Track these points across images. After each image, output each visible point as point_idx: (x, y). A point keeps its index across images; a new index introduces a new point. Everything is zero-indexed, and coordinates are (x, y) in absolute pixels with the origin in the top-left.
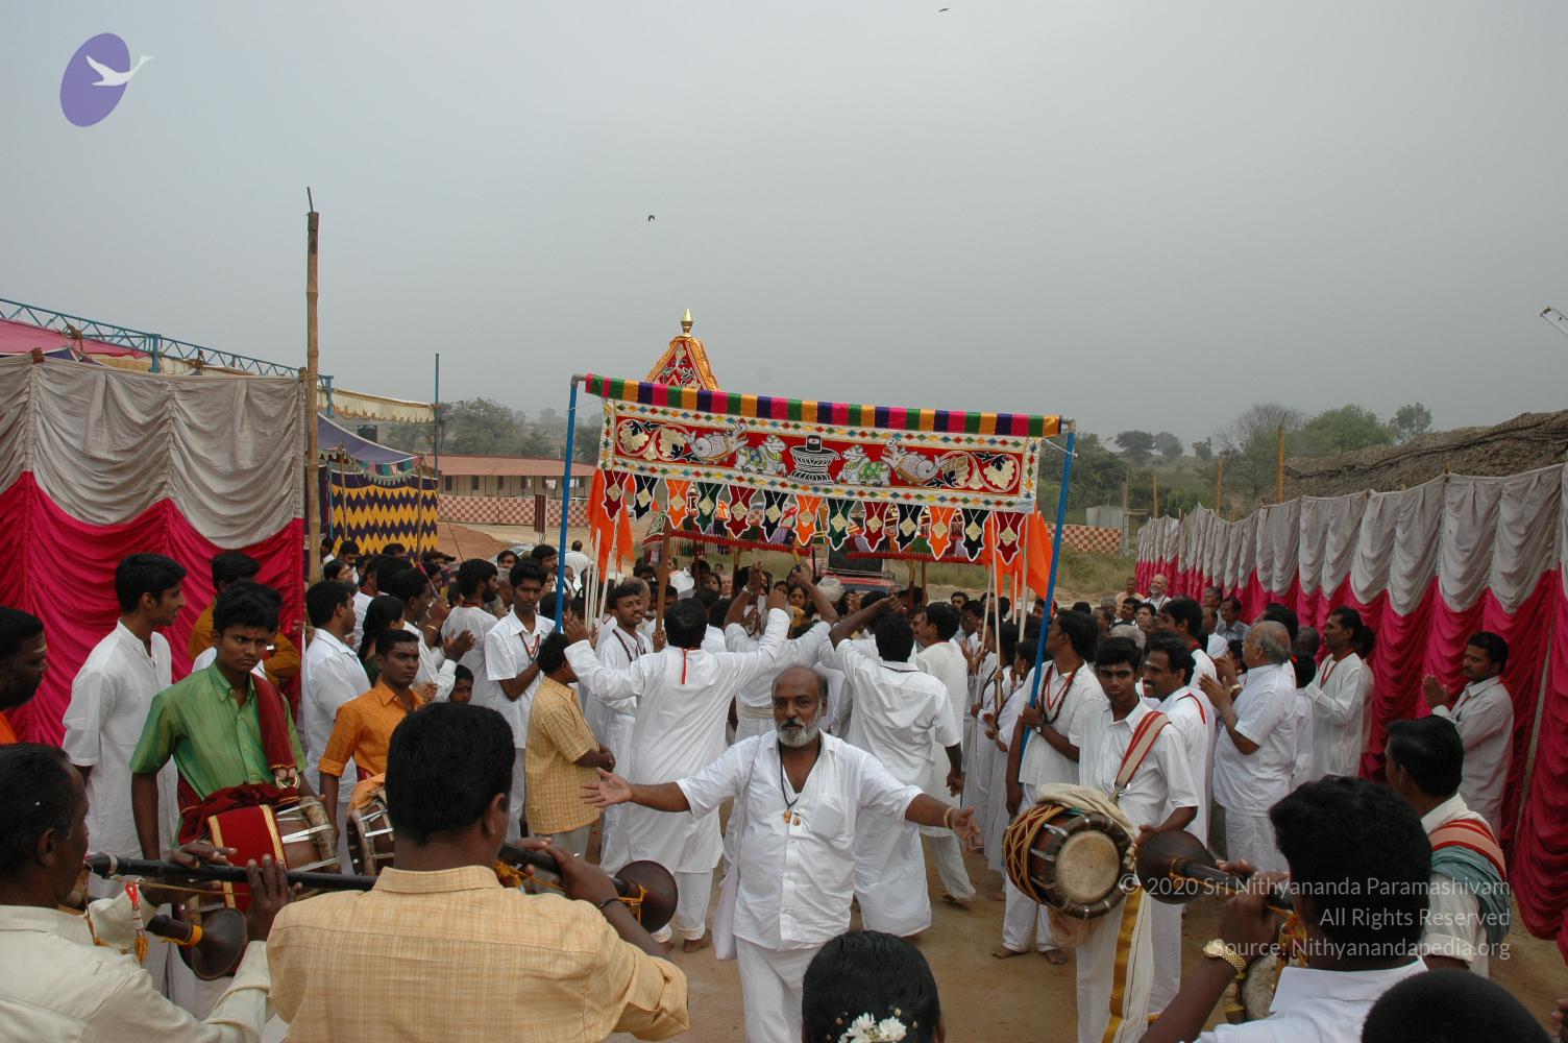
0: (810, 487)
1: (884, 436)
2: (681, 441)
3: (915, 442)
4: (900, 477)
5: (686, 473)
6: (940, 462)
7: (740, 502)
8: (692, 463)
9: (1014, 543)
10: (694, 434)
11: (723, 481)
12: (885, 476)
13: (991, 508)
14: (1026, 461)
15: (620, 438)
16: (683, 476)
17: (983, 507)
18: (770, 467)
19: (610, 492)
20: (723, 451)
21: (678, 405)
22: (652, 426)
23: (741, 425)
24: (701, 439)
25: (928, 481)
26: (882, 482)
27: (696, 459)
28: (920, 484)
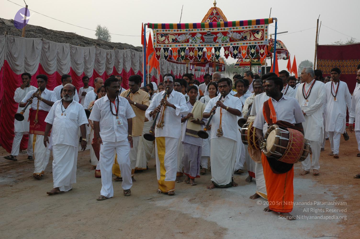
0: (209, 45)
1: (227, 29)
2: (174, 37)
3: (235, 30)
4: (232, 39)
6: (242, 34)
7: (191, 51)
8: (178, 43)
9: (264, 52)
10: (177, 35)
11: (186, 47)
12: (228, 40)
13: (257, 44)
14: (265, 31)
15: (158, 39)
16: (175, 46)
17: (254, 44)
18: (198, 41)
19: (157, 53)
20: (185, 39)
21: (172, 28)
22: (166, 35)
23: (189, 31)
24: (179, 36)
25: (240, 39)
26: (228, 41)
27: (178, 42)
28: (238, 40)
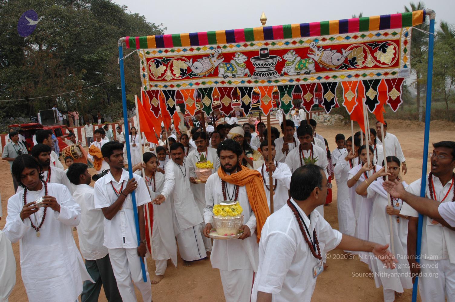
0: (266, 80)
1: (307, 41)
2: (185, 66)
3: (328, 43)
4: (321, 66)
5: (191, 84)
6: (345, 53)
7: (226, 96)
8: (193, 78)
9: (398, 97)
10: (191, 60)
11: (214, 85)
12: (311, 67)
13: (382, 77)
14: (402, 44)
15: (150, 71)
16: (189, 86)
17: (375, 77)
18: (239, 72)
19: (152, 102)
20: (210, 67)
21: (180, 45)
22: (167, 61)
23: (219, 50)
24: (196, 63)
25: (339, 66)
26: (310, 71)
27: (195, 75)
28: (335, 69)
